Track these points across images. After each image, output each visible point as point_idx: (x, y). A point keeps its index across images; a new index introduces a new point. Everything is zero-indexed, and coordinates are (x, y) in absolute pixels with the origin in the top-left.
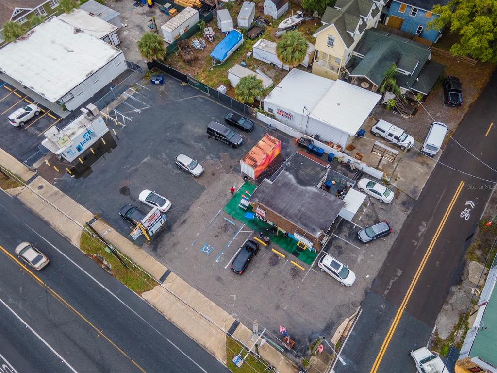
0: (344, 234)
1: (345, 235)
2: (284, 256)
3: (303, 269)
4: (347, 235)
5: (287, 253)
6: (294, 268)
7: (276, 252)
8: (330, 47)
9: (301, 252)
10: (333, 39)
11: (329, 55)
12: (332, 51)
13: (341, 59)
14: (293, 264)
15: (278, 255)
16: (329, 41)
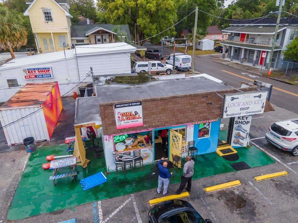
2: (237, 182)
3: (284, 173)
5: (229, 175)
6: (276, 185)
7: (218, 190)
8: (50, 22)
9: (240, 159)
10: (49, 12)
11: (52, 34)
12: (53, 27)
13: (67, 33)
14: (262, 180)
15: (226, 189)
16: (46, 16)
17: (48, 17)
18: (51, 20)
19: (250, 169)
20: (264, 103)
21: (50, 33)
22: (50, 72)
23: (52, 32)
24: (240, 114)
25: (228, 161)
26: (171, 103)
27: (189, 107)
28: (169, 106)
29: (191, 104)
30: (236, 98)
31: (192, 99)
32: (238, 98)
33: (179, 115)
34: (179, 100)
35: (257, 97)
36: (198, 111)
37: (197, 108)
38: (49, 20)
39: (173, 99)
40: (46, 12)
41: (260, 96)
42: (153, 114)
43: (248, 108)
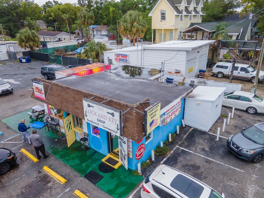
0: (200, 147)
1: (203, 150)
2: (63, 180)
4: (207, 149)
5: (73, 173)
7: (48, 173)
8: (163, 21)
9: (106, 174)
10: (164, 13)
11: (163, 30)
12: (165, 24)
13: (173, 29)
14: (78, 196)
15: (52, 178)
16: (162, 16)
17: (163, 17)
18: (165, 19)
19: (93, 184)
20: (118, 124)
21: (162, 29)
22: (127, 58)
23: (163, 28)
24: (98, 124)
25: (97, 167)
26: (64, 92)
27: (72, 99)
28: (62, 94)
29: (74, 98)
30: (92, 106)
31: (77, 94)
32: (93, 107)
33: (65, 104)
34: (69, 91)
35: (110, 114)
36: (76, 106)
37: (76, 103)
38: (163, 19)
39: (67, 89)
40: (163, 13)
41: (112, 114)
42: (53, 95)
43: (104, 122)
